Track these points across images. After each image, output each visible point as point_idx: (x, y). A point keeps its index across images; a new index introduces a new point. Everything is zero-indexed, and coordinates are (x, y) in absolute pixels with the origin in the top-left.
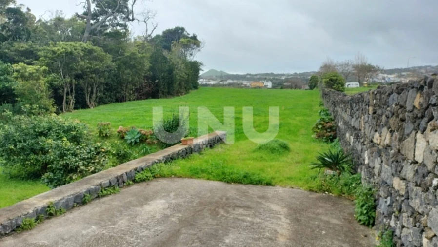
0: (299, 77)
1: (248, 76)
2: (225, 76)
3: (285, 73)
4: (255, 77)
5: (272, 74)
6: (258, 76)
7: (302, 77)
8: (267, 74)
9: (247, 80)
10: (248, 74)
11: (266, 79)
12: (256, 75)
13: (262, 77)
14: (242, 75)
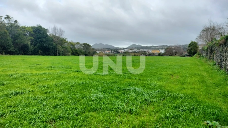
0: (182, 47)
1: (153, 47)
2: (140, 47)
3: (174, 45)
4: (156, 47)
5: (166, 46)
6: (158, 47)
7: (184, 47)
8: (163, 46)
9: (152, 49)
10: (153, 46)
11: (162, 48)
12: (157, 46)
13: (161, 47)
14: (149, 47)
